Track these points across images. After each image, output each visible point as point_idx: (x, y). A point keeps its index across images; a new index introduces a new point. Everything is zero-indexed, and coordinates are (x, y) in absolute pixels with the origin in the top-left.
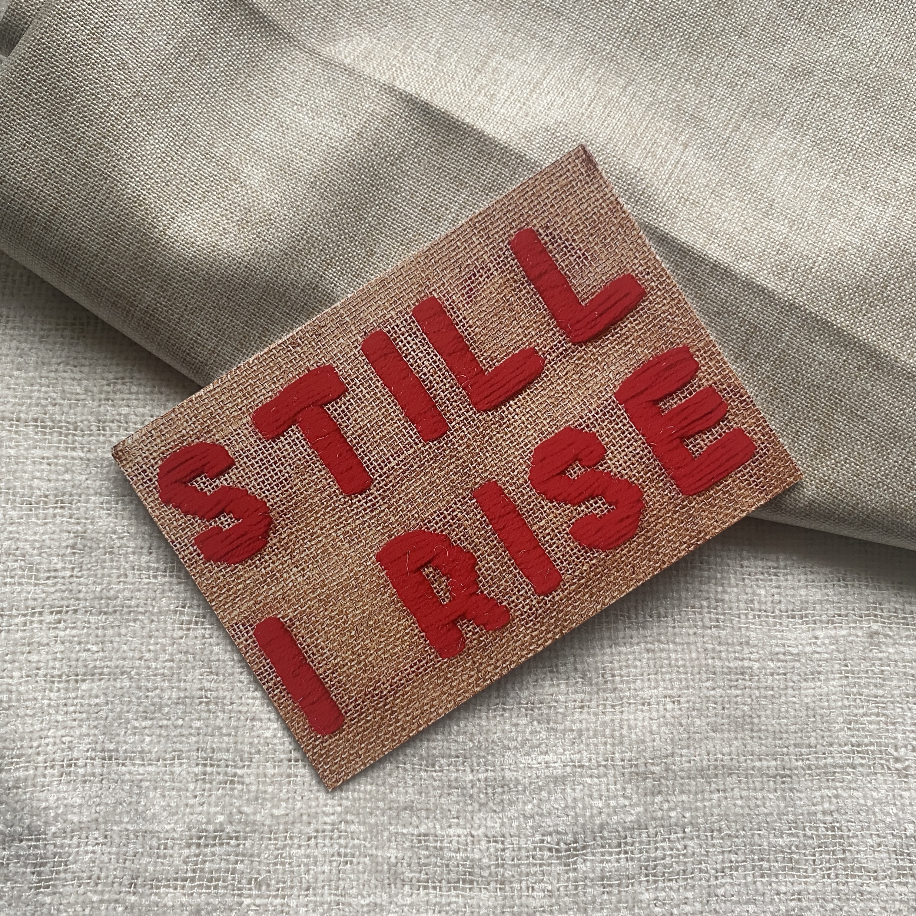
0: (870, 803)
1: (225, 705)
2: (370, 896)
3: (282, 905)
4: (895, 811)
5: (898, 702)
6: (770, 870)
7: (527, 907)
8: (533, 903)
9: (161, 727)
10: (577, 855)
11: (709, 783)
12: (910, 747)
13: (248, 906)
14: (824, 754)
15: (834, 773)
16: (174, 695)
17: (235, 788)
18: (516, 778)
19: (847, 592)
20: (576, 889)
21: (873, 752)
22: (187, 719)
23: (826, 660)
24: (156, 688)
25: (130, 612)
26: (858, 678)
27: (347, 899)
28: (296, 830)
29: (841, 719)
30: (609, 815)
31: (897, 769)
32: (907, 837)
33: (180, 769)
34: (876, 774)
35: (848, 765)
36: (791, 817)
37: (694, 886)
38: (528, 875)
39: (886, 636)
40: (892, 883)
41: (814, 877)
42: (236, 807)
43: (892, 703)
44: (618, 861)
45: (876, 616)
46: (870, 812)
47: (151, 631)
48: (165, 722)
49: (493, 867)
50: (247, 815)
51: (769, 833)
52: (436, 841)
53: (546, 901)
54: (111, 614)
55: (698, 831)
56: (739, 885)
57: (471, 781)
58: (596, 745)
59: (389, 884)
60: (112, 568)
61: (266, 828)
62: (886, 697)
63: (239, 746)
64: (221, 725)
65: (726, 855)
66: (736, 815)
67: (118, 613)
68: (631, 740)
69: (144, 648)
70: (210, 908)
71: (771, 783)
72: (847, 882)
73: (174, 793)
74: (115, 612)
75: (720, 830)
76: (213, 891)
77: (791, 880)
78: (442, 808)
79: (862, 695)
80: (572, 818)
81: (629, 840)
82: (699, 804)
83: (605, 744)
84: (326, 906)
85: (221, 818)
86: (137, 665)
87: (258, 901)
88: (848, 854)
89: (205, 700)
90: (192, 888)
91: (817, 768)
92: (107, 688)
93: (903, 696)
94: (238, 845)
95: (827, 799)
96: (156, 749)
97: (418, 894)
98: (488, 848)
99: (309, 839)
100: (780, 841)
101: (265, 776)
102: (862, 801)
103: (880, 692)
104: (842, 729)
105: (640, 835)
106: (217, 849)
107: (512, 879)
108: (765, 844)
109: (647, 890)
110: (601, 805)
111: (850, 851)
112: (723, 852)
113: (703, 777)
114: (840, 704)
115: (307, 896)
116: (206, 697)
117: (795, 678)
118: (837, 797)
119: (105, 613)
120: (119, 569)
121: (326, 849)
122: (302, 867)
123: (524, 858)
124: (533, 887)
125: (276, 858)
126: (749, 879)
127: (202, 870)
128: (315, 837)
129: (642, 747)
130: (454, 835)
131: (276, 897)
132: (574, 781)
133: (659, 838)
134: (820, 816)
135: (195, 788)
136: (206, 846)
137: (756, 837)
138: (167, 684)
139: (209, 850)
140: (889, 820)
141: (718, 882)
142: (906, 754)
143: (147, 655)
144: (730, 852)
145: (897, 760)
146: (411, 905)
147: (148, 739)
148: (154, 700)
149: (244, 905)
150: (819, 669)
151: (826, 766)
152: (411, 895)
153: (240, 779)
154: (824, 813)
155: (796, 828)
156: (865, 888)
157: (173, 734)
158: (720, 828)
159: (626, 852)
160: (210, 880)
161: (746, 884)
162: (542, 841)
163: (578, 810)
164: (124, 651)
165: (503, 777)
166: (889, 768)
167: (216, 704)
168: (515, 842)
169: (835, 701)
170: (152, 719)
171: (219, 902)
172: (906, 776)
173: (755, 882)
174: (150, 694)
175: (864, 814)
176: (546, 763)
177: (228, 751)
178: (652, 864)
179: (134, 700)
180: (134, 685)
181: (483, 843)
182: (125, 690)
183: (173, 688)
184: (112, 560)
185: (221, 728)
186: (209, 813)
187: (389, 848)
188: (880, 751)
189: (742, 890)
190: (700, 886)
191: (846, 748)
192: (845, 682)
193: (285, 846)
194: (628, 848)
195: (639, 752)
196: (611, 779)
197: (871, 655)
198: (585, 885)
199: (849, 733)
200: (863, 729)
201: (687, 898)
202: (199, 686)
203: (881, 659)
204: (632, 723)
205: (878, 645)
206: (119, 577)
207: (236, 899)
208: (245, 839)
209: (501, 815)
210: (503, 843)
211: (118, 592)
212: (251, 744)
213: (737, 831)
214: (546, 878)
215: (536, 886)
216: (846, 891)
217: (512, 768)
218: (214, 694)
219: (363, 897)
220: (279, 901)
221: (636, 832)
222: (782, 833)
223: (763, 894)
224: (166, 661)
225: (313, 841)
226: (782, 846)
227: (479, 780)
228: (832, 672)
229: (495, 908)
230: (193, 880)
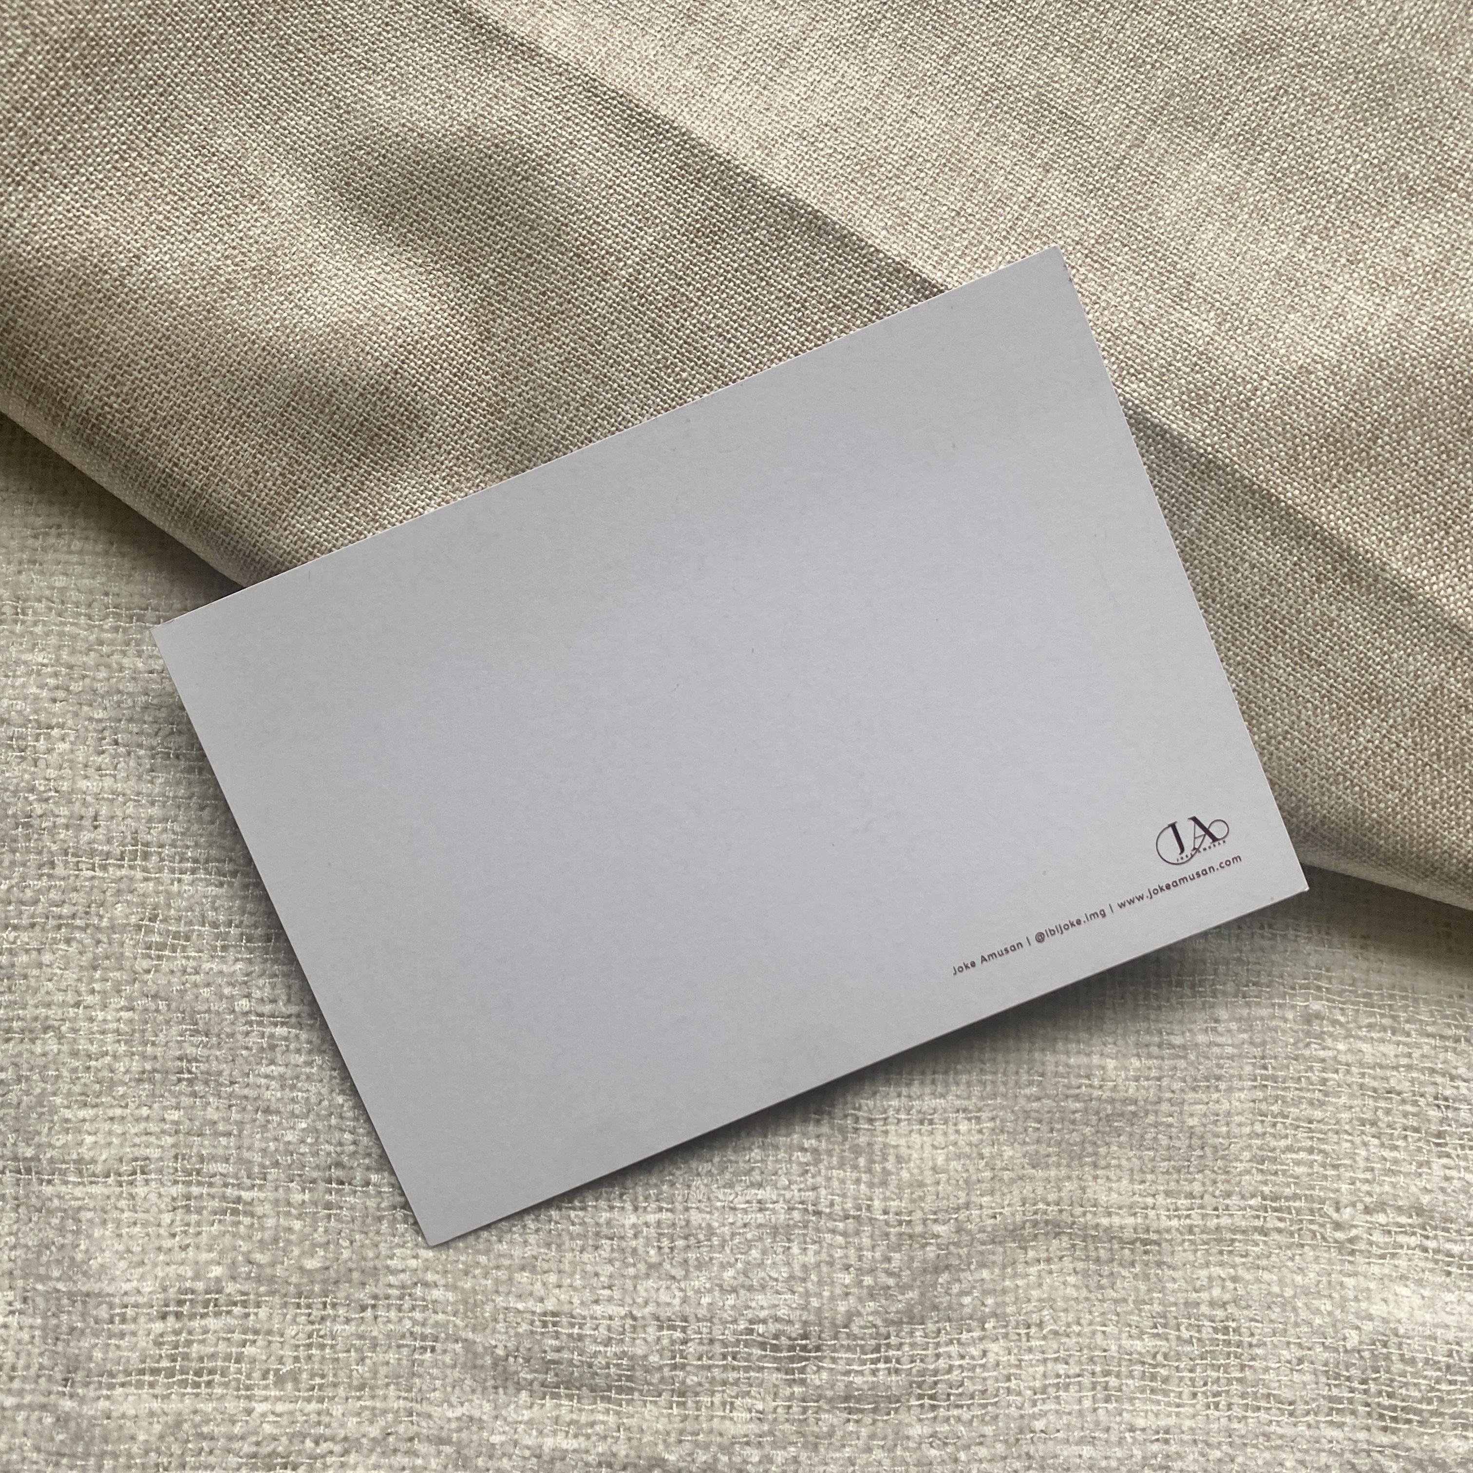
0: (1289, 1292)
1: (221, 1085)
2: (462, 1404)
3: (319, 1413)
4: (1329, 1308)
5: (1346, 1132)
6: (1120, 1390)
7: (721, 1435)
8: (732, 1429)
9: (112, 1119)
10: (807, 1359)
11: (1025, 1249)
12: (1360, 1206)
13: (264, 1415)
14: (1216, 1209)
15: (1233, 1241)
16: (136, 1066)
17: (239, 1222)
18: (709, 1226)
19: (1272, 947)
20: (804, 1412)
21: (1299, 1211)
22: (156, 1106)
23: (1231, 1058)
24: (106, 1053)
25: (59, 927)
26: (1284, 1089)
27: (425, 1408)
28: (341, 1294)
29: (1246, 1155)
30: (860, 1300)
31: (1336, 1241)
32: (1346, 1351)
33: (146, 1189)
34: (1303, 1246)
35: (1255, 1229)
36: (1157, 1308)
37: (997, 1416)
38: (724, 1383)
39: (1335, 1023)
40: (1318, 1422)
41: (1193, 1406)
42: (243, 1254)
43: (1337, 1133)
44: (874, 1372)
45: (1319, 988)
46: (1289, 1308)
47: (95, 959)
48: (118, 1112)
49: (666, 1369)
50: (259, 1266)
51: (1121, 1331)
52: (572, 1325)
53: (753, 1428)
54: (25, 929)
55: (1006, 1327)
56: (1070, 1414)
57: (634, 1226)
58: (843, 1181)
59: (496, 1388)
60: (28, 851)
61: (292, 1288)
62: (1328, 1124)
63: (246, 1155)
64: (215, 1118)
65: (1050, 1365)
66: (1066, 1299)
67: (38, 928)
68: (900, 1180)
69: (83, 988)
70: (198, 1418)
71: (1127, 1252)
72: (1245, 1417)
73: (138, 1229)
74: (33, 925)
75: (1040, 1325)
76: (203, 1390)
77: (1155, 1408)
78: (584, 1271)
79: (1287, 1117)
80: (800, 1296)
81: (893, 1340)
82: (1007, 1283)
83: (858, 1181)
84: (390, 1417)
85: (217, 1271)
86: (71, 1014)
87: (280, 1407)
88: (1248, 1372)
89: (186, 1076)
90: (169, 1386)
91: (1203, 1232)
92: (20, 1054)
93: (1355, 1122)
94: (247, 1315)
95: (1219, 1282)
96: (104, 1157)
97: (543, 1405)
98: (659, 1339)
99: (363, 1309)
100: (1138, 1345)
101: (289, 1204)
102: (1276, 1289)
103: (1318, 1114)
104: (1248, 1172)
105: (911, 1333)
106: (212, 1323)
107: (699, 1389)
108: (1114, 1348)
109: (920, 1420)
110: (847, 1281)
111: (1251, 1367)
112: (1045, 1361)
113: (1014, 1241)
114: (1248, 1130)
115: (359, 1398)
116: (190, 1072)
117: (1177, 1086)
118: (1235, 1279)
119: (15, 928)
120: (40, 853)
121: (391, 1326)
122: (353, 1354)
123: (718, 1356)
124: (732, 1403)
125: (310, 1336)
126: (1087, 1404)
127: (186, 1357)
128: (374, 1307)
129: (919, 1193)
130: (603, 1317)
131: (309, 1400)
132: (804, 1235)
133: (943, 1338)
134: (1204, 1309)
135: (173, 1221)
136: (192, 1316)
137: (1099, 1337)
138: (123, 1048)
139: (196, 1324)
140: (1318, 1321)
141: (1036, 1410)
142: (1353, 1218)
143: (89, 999)
144: (1056, 1360)
145: (1338, 1226)
146: (530, 1422)
147: (89, 1139)
148: (100, 1075)
149: (255, 1415)
150: (1218, 1072)
151: (1218, 1228)
152: (531, 1407)
153: (248, 1208)
154: (1212, 1304)
155: (1165, 1326)
156: (1273, 1428)
157: (133, 1131)
158: (1041, 1322)
159: (887, 1360)
160: (198, 1373)
161: (1081, 1413)
162: (750, 1331)
163: (809, 1285)
164: (48, 993)
165: (688, 1222)
166: (1324, 1238)
167: (206, 1083)
168: (705, 1330)
169: (1240, 1125)
170: (96, 1106)
171: (215, 1409)
172: (1352, 1253)
173: (1095, 1410)
174: (93, 1063)
175: (1278, 1310)
176: (760, 1202)
177: (227, 1160)
178: (930, 1379)
179: (65, 1073)
180: (65, 1048)
181: (650, 1330)
182: (50, 1057)
183: (133, 1054)
184: (28, 839)
185: (215, 1123)
186: (197, 1263)
187: (494, 1331)
188: (1312, 1211)
189: (1074, 1421)
190: (1007, 1416)
191: (1252, 1202)
192: (1260, 1094)
193: (323, 1319)
194: (891, 1353)
195: (913, 1201)
196: (866, 1241)
197: (1307, 1053)
198: (819, 1408)
199: (1259, 1178)
200: (1284, 1172)
201: (983, 1436)
202: (178, 1053)
203: (1323, 1060)
204: (904, 1151)
205: (1320, 1036)
206: (40, 866)
207: (243, 1404)
208: (258, 1305)
209: (683, 1285)
210: (684, 1330)
211: (39, 891)
212: (264, 1151)
213: (1068, 1325)
214: (754, 1390)
215: (738, 1402)
216: (1243, 1432)
217: (702, 1206)
218: (203, 1067)
219: (451, 1405)
220: (314, 1406)
221: (906, 1328)
222: (1142, 1333)
223: (1108, 1430)
224: (121, 1009)
225: (369, 1313)
226: (1140, 1353)
227: (647, 1224)
228: (1240, 1078)
229: (668, 1433)
230: (171, 1373)
